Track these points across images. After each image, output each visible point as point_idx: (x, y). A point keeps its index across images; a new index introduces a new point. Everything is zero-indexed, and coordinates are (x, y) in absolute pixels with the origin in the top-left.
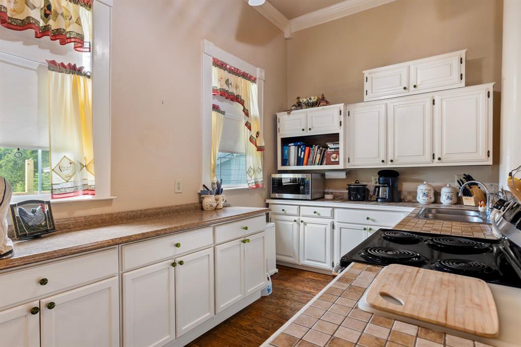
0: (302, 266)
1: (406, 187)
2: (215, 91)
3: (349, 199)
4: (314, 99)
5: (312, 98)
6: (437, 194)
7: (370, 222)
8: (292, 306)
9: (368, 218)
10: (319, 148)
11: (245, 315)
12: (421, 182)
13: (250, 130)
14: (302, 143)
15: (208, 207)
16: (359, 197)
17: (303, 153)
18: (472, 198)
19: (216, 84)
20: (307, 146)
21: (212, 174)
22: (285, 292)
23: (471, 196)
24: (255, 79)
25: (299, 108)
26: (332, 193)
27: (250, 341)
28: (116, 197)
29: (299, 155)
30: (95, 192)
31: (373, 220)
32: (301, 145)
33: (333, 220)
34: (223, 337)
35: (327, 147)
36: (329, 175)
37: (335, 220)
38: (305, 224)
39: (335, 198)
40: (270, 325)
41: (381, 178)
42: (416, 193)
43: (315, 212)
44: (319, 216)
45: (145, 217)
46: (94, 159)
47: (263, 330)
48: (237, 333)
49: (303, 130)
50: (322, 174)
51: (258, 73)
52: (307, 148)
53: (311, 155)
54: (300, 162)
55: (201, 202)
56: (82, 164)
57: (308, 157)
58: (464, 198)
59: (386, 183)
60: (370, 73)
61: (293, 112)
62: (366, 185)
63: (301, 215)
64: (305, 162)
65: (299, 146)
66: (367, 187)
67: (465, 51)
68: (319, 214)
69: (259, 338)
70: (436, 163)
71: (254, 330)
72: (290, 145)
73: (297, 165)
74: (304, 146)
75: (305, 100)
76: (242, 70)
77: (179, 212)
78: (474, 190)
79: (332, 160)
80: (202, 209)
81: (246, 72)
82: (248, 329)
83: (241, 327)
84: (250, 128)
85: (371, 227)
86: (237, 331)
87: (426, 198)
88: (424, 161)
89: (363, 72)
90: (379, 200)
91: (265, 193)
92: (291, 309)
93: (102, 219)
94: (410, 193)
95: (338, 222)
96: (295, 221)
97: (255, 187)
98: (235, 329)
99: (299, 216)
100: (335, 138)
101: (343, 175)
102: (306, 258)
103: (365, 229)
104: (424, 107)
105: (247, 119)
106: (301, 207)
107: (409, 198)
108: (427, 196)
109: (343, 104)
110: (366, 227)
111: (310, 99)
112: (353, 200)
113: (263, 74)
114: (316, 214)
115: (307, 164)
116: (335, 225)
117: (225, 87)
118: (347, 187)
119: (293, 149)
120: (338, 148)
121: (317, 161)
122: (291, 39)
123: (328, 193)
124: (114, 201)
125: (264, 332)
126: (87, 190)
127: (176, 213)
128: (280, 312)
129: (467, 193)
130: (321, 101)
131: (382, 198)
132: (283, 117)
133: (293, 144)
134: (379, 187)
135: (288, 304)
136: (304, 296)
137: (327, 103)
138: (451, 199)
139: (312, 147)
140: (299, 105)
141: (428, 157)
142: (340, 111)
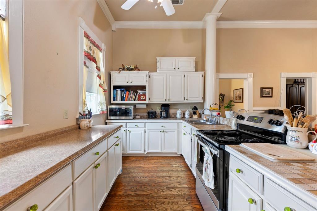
0: (128, 154)
1: (172, 111)
2: (85, 52)
3: (149, 118)
4: (132, 67)
5: (132, 66)
6: (184, 114)
7: (163, 128)
8: (138, 175)
9: (162, 126)
10: (133, 92)
11: (117, 188)
12: (178, 109)
13: (101, 79)
14: (124, 89)
15: (85, 127)
16: (153, 116)
17: (125, 94)
18: (197, 115)
19: (85, 48)
20: (127, 91)
21: (84, 106)
22: (129, 170)
23: (196, 114)
24: (101, 49)
25: (123, 70)
26: (138, 115)
27: (132, 201)
28: (28, 124)
29: (123, 96)
30: (13, 121)
31: (164, 127)
32: (124, 90)
33: (145, 128)
34: (114, 205)
35: (137, 92)
36: (138, 106)
37: (146, 129)
38: (130, 132)
39: (142, 118)
40: (135, 189)
41: (163, 108)
42: (176, 114)
43: (136, 125)
44: (138, 127)
45: (48, 138)
46: (11, 92)
47: (134, 192)
48: (121, 199)
49: (127, 82)
50: (135, 105)
51: (103, 46)
52: (127, 92)
53: (129, 96)
54: (123, 99)
55: (79, 124)
56: (3, 97)
57: (128, 97)
58: (194, 115)
59: (165, 110)
60: (160, 59)
61: (121, 72)
62: (156, 111)
63: (127, 127)
64: (126, 99)
65: (122, 91)
66: (156, 112)
67: (195, 57)
68: (138, 126)
69: (135, 197)
70: (185, 101)
71: (129, 194)
72: (117, 90)
73: (121, 101)
74: (126, 91)
75: (127, 67)
76: (97, 43)
77: (67, 132)
78: (197, 112)
79: (141, 99)
80: (80, 128)
81: (98, 45)
82: (125, 195)
83: (121, 195)
84: (100, 78)
85: (163, 130)
86: (120, 198)
87: (181, 116)
88: (181, 100)
89: (157, 58)
90: (162, 118)
91: (105, 116)
92: (139, 177)
93: (18, 144)
94: (173, 114)
95: (148, 129)
96: (124, 131)
97: (102, 113)
98: (117, 198)
99: (127, 128)
100: (143, 88)
101: (145, 106)
102: (130, 150)
103: (161, 131)
104: (181, 77)
105: (99, 73)
106: (128, 123)
107: (173, 116)
108: (181, 115)
109: (148, 72)
110: (161, 130)
111: (131, 66)
112: (151, 118)
113: (105, 48)
114: (136, 126)
115: (127, 101)
116: (146, 131)
117: (89, 51)
118: (147, 112)
119: (119, 92)
120: (146, 93)
121: (133, 99)
122: (115, 31)
123: (137, 115)
124: (24, 128)
125: (135, 193)
126: (9, 119)
127: (66, 133)
128: (134, 180)
129: (195, 113)
130: (136, 69)
131: (163, 117)
132: (114, 74)
133: (119, 89)
134: (162, 112)
135: (135, 175)
136: (139, 169)
137: (139, 70)
138: (189, 116)
139: (130, 92)
140: (124, 69)
141: (183, 99)
142: (147, 75)
